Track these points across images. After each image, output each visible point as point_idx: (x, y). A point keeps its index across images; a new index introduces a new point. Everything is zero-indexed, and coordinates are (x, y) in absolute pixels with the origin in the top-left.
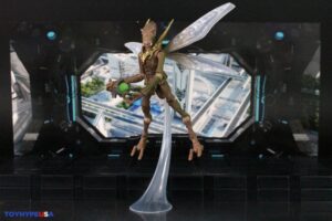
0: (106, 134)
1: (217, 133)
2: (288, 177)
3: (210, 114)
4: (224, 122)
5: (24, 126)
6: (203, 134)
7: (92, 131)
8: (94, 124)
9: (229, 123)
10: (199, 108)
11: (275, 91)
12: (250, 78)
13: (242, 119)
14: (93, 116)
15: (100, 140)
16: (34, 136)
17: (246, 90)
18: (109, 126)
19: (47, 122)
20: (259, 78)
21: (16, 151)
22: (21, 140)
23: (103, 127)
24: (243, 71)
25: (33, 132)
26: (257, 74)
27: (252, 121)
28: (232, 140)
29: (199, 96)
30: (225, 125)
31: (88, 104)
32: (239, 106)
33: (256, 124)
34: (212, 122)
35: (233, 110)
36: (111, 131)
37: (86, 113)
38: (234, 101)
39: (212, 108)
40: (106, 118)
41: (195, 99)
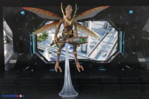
0: (49, 60)
1: (102, 59)
2: (137, 78)
3: (99, 49)
4: (105, 53)
5: (10, 56)
6: (95, 59)
7: (42, 59)
8: (43, 55)
9: (108, 54)
10: (93, 47)
11: (129, 39)
12: (117, 32)
13: (114, 52)
14: (43, 51)
15: (46, 62)
16: (14, 61)
17: (116, 38)
18: (50, 56)
19: (21, 54)
20: (121, 32)
21: (6, 69)
22: (8, 63)
23: (48, 56)
24: (114, 29)
25: (14, 59)
26: (121, 30)
27: (118, 53)
28: (109, 62)
29: (93, 41)
30: (106, 55)
31: (40, 46)
32: (112, 46)
33: (121, 54)
34: (99, 53)
35: (110, 47)
36: (52, 58)
37: (40, 50)
38: (110, 43)
39: (99, 47)
40: (49, 52)
41: (91, 43)
